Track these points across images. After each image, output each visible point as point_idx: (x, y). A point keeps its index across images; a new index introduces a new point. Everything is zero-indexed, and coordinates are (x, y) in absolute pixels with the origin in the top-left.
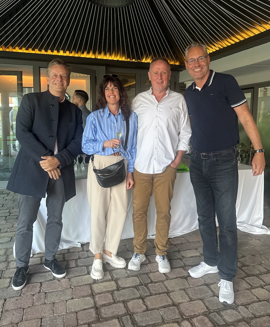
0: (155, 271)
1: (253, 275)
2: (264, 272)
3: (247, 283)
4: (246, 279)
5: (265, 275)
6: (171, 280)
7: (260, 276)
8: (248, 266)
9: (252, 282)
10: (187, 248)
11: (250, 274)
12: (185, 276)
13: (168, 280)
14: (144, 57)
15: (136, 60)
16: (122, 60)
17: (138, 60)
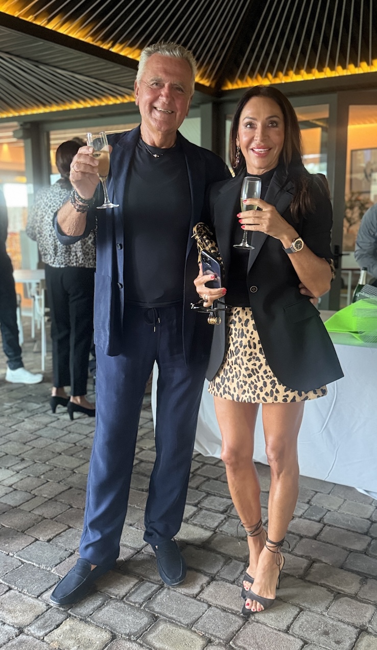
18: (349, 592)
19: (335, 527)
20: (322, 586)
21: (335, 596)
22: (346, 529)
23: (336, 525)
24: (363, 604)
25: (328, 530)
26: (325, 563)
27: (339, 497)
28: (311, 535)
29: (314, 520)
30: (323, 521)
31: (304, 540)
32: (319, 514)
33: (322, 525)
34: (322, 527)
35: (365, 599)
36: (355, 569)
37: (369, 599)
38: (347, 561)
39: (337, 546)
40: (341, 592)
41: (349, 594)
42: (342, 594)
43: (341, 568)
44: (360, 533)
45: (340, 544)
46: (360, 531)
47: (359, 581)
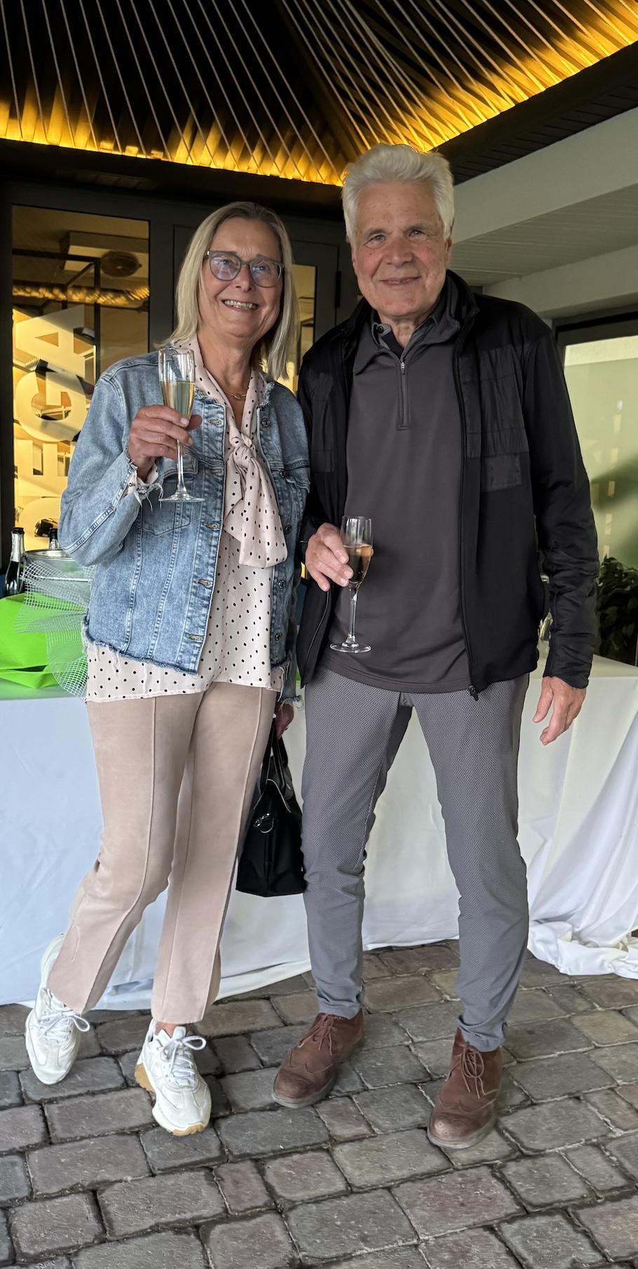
0: (55, 1189)
1: (549, 1210)
2: (611, 1190)
3: (510, 1253)
4: (508, 1230)
5: (610, 1206)
6: (120, 1247)
7: (584, 1214)
8: (539, 1154)
9: (533, 1251)
10: (265, 1059)
11: (535, 1201)
12: (200, 1218)
13: (103, 1241)
14: (182, 140)
15: (144, 152)
16: (74, 147)
17: (153, 152)
18: (212, 1213)
19: (62, 1098)
20: (158, 1232)
21: (198, 1237)
22: (88, 1093)
23: (62, 1095)
24: (254, 1221)
25: (57, 1111)
26: (116, 1182)
27: (7, 1035)
28: (36, 1139)
29: (11, 1106)
30: (29, 1099)
31: (35, 1157)
32: (7, 1089)
33: (37, 1108)
34: (40, 1112)
35: (248, 1209)
36: (178, 1162)
37: (253, 1205)
38: (149, 1154)
39: (104, 1136)
40: (200, 1221)
41: (214, 1216)
42: (204, 1223)
43: (153, 1175)
44: (117, 1089)
45: (105, 1128)
46: (111, 1086)
47: (205, 1182)
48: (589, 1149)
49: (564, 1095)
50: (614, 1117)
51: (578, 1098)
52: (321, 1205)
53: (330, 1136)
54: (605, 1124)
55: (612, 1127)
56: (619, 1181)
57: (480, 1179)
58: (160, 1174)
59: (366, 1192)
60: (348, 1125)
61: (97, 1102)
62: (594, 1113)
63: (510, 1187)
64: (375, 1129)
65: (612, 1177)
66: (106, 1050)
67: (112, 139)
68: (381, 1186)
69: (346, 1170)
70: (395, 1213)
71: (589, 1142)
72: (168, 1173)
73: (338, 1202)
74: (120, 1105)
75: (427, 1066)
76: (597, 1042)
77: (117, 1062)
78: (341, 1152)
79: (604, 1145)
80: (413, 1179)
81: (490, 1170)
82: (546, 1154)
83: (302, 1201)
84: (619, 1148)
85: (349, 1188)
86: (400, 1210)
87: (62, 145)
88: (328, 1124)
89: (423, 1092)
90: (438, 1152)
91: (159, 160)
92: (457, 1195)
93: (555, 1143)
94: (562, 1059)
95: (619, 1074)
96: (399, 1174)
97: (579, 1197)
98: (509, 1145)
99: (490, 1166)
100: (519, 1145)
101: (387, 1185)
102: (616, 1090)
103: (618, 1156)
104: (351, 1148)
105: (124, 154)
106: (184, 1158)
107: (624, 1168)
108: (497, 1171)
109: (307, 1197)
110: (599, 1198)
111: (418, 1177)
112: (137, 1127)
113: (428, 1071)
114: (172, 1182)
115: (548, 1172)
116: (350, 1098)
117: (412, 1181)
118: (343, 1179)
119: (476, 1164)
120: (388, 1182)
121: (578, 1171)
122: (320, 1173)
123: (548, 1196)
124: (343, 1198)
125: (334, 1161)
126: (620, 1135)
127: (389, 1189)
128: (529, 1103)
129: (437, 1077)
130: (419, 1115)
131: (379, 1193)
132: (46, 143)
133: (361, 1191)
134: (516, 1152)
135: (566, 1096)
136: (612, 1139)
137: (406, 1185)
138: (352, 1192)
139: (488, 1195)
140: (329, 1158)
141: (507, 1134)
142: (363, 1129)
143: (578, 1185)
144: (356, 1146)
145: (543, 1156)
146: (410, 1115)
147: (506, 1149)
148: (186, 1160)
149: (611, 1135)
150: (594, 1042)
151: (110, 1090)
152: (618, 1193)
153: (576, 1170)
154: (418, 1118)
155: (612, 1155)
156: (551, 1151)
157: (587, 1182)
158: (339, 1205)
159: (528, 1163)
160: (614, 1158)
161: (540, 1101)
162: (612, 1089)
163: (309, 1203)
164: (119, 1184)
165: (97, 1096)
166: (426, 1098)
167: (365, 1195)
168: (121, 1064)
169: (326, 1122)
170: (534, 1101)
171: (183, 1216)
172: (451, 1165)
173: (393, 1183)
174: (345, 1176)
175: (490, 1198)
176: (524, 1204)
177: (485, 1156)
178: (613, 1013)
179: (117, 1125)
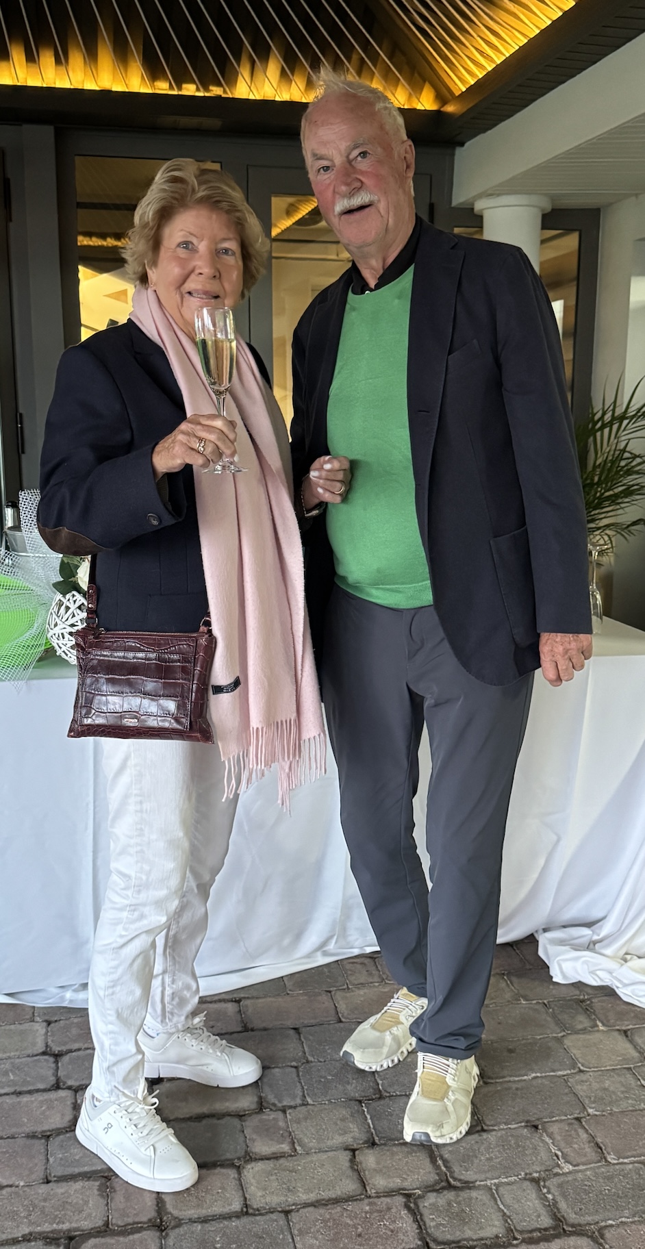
2: (532, 1231)
8: (468, 1185)
12: (77, 1229)
14: (240, 75)
15: (201, 89)
16: (127, 90)
17: (211, 88)
18: (91, 1226)
20: (29, 1241)
22: (13, 1093)
24: (131, 1237)
26: (7, 1186)
35: (129, 1224)
36: (77, 1170)
37: (136, 1219)
38: (51, 1160)
39: (13, 1138)
40: (76, 1233)
41: (92, 1229)
42: (80, 1235)
43: (48, 1182)
44: (45, 1090)
45: (18, 1130)
46: (41, 1086)
47: (96, 1192)
48: (528, 1183)
49: (521, 1122)
50: (567, 1150)
51: (536, 1127)
52: (207, 1225)
53: (246, 1152)
54: (555, 1158)
55: (561, 1162)
56: (546, 1221)
57: (389, 1209)
58: (55, 1181)
59: (261, 1214)
60: (270, 1142)
61: (19, 1103)
62: (548, 1144)
63: (419, 1220)
64: (298, 1148)
65: (539, 1216)
66: (51, 1050)
67: (166, 78)
68: (280, 1209)
69: (249, 1190)
70: (283, 1239)
71: (528, 1176)
72: (63, 1181)
73: (226, 1223)
74: (42, 1107)
75: (380, 1082)
76: (582, 1065)
77: (56, 1062)
78: (252, 1172)
79: (544, 1181)
80: (315, 1204)
81: (404, 1200)
82: (474, 1186)
83: (190, 1219)
84: (560, 1186)
85: (245, 1210)
86: (289, 1237)
87: (114, 89)
88: (249, 1139)
89: (366, 1110)
90: (355, 1176)
91: (219, 97)
92: (359, 1224)
93: (489, 1175)
94: (534, 1083)
95: (594, 1102)
96: (304, 1197)
97: (493, 1236)
98: (438, 1174)
99: (408, 1196)
100: (448, 1174)
101: (287, 1208)
102: (583, 1121)
103: (556, 1194)
104: (263, 1167)
105: (180, 93)
106: (85, 1166)
107: (558, 1209)
108: (411, 1201)
109: (196, 1216)
110: (516, 1239)
111: (323, 1202)
112: (49, 1131)
113: (380, 1087)
114: (62, 1191)
115: (469, 1206)
116: (284, 1112)
117: (315, 1206)
118: (242, 1199)
119: (390, 1193)
120: (289, 1206)
121: (503, 1208)
122: (220, 1191)
123: (458, 1233)
124: (234, 1219)
125: (240, 1180)
126: (567, 1171)
127: (287, 1213)
128: (479, 1128)
129: (388, 1095)
130: (352, 1135)
131: (274, 1216)
132: (97, 89)
133: (258, 1212)
134: (442, 1181)
135: (523, 1124)
136: (557, 1174)
137: (306, 1210)
138: (247, 1213)
139: (391, 1227)
140: (236, 1176)
141: (440, 1162)
142: (285, 1147)
143: (497, 1223)
144: (269, 1165)
145: (470, 1188)
146: (340, 1134)
147: (433, 1177)
148: (86, 1169)
149: (557, 1170)
150: (580, 1065)
151: (38, 1091)
152: (539, 1234)
153: (501, 1206)
154: (348, 1139)
155: (549, 1192)
156: (482, 1183)
157: (509, 1220)
158: (227, 1227)
159: (450, 1195)
160: (550, 1196)
161: (491, 1128)
162: (578, 1119)
163: (195, 1222)
164: (9, 1189)
165: (21, 1096)
166: (366, 1117)
167: (258, 1218)
168: (60, 1064)
169: (248, 1137)
170: (485, 1128)
171: (61, 1226)
172: (364, 1192)
173: (294, 1207)
174: (247, 1196)
175: (392, 1231)
176: (428, 1240)
177: (406, 1184)
178: (616, 1034)
179: (28, 1129)
